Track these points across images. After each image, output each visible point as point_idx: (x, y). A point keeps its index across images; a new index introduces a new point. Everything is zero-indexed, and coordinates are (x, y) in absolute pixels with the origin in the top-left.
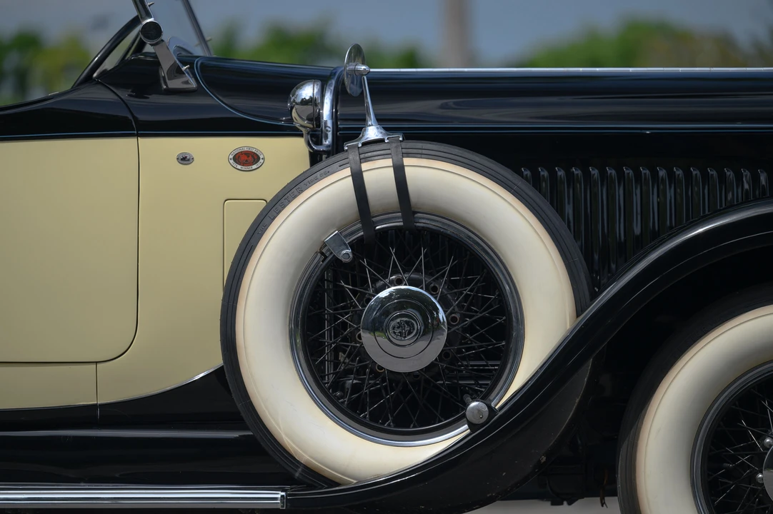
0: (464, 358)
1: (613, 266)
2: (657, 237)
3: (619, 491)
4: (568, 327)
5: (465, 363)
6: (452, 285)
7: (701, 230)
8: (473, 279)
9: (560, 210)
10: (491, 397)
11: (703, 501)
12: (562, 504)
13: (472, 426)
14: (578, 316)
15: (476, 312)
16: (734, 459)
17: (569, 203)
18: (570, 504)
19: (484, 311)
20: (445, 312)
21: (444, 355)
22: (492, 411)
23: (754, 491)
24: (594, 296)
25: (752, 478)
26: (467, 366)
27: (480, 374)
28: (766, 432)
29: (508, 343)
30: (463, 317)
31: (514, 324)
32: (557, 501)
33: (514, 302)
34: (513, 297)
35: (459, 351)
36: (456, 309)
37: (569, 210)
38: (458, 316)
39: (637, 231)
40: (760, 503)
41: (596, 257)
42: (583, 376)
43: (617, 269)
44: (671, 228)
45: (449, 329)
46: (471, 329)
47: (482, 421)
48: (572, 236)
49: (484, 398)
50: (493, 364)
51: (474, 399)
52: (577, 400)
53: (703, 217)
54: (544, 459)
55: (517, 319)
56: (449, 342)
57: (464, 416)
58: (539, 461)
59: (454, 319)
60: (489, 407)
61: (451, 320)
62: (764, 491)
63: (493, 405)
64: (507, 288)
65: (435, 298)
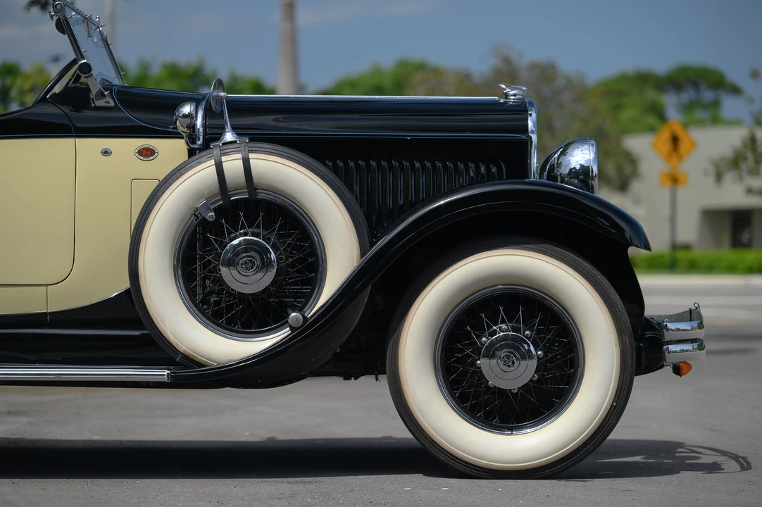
0: (288, 284)
1: (385, 225)
2: (414, 207)
3: (387, 371)
4: (355, 265)
5: (288, 287)
6: (280, 236)
7: (442, 202)
8: (294, 233)
9: (351, 188)
10: (305, 310)
11: (441, 378)
12: (351, 379)
13: (292, 329)
14: (362, 257)
15: (296, 254)
16: (462, 351)
17: (357, 184)
18: (355, 379)
19: (301, 253)
20: (275, 254)
21: (274, 282)
22: (305, 319)
23: (474, 372)
24: (372, 244)
25: (473, 364)
26: (289, 289)
27: (297, 295)
28: (483, 333)
29: (316, 275)
30: (287, 258)
31: (320, 262)
32: (347, 378)
33: (320, 248)
34: (319, 245)
35: (285, 280)
36: (283, 252)
37: (357, 188)
38: (284, 257)
39: (401, 202)
40: (479, 380)
41: (374, 218)
42: (365, 296)
43: (387, 225)
44: (423, 200)
45: (278, 265)
46: (292, 265)
47: (299, 325)
48: (358, 205)
49: (300, 310)
50: (306, 289)
51: (294, 311)
52: (361, 312)
53: (443, 194)
54: (339, 350)
55: (322, 258)
56: (277, 274)
57: (287, 322)
58: (336, 351)
59: (281, 259)
60: (303, 316)
61: (279, 259)
62: (481, 372)
63: (306, 315)
64: (316, 238)
65: (269, 245)
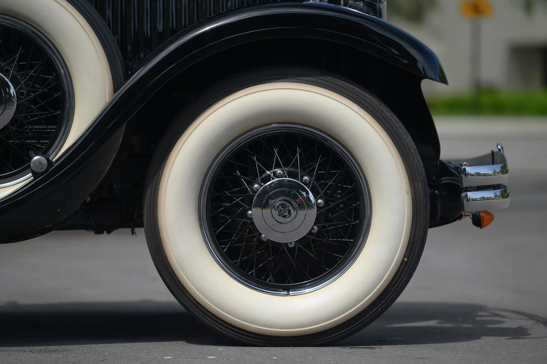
0: (29, 123)
1: (142, 55)
2: (175, 34)
3: (145, 223)
4: (108, 100)
5: (30, 127)
6: (20, 68)
7: (207, 28)
8: (37, 64)
9: (102, 12)
10: (50, 153)
11: (208, 233)
12: (103, 233)
13: (35, 175)
14: (115, 91)
15: (38, 88)
16: (230, 200)
17: (109, 8)
18: (109, 233)
19: (45, 88)
20: (15, 88)
21: (14, 121)
22: (50, 163)
23: (245, 224)
24: (127, 77)
25: (244, 214)
26: (32, 129)
27: (41, 135)
28: (255, 179)
29: (63, 112)
30: (29, 93)
31: (67, 98)
32: (99, 231)
33: (67, 81)
34: (66, 77)
35: (26, 118)
36: (24, 86)
37: (109, 12)
38: (25, 91)
39: (160, 28)
40: (250, 233)
41: (129, 48)
42: (119, 137)
43: (145, 57)
44: (185, 26)
45: (18, 101)
46: (34, 101)
47: (42, 170)
48: (111, 33)
49: (44, 153)
50: (52, 128)
51: (36, 154)
52: (114, 155)
53: (209, 18)
54: (89, 199)
55: (69, 94)
56: (18, 111)
57: (29, 167)
58: (86, 200)
59: (22, 94)
60: (48, 160)
61: (19, 94)
62: (253, 223)
63: (50, 158)
64: (62, 71)
65: (8, 78)
